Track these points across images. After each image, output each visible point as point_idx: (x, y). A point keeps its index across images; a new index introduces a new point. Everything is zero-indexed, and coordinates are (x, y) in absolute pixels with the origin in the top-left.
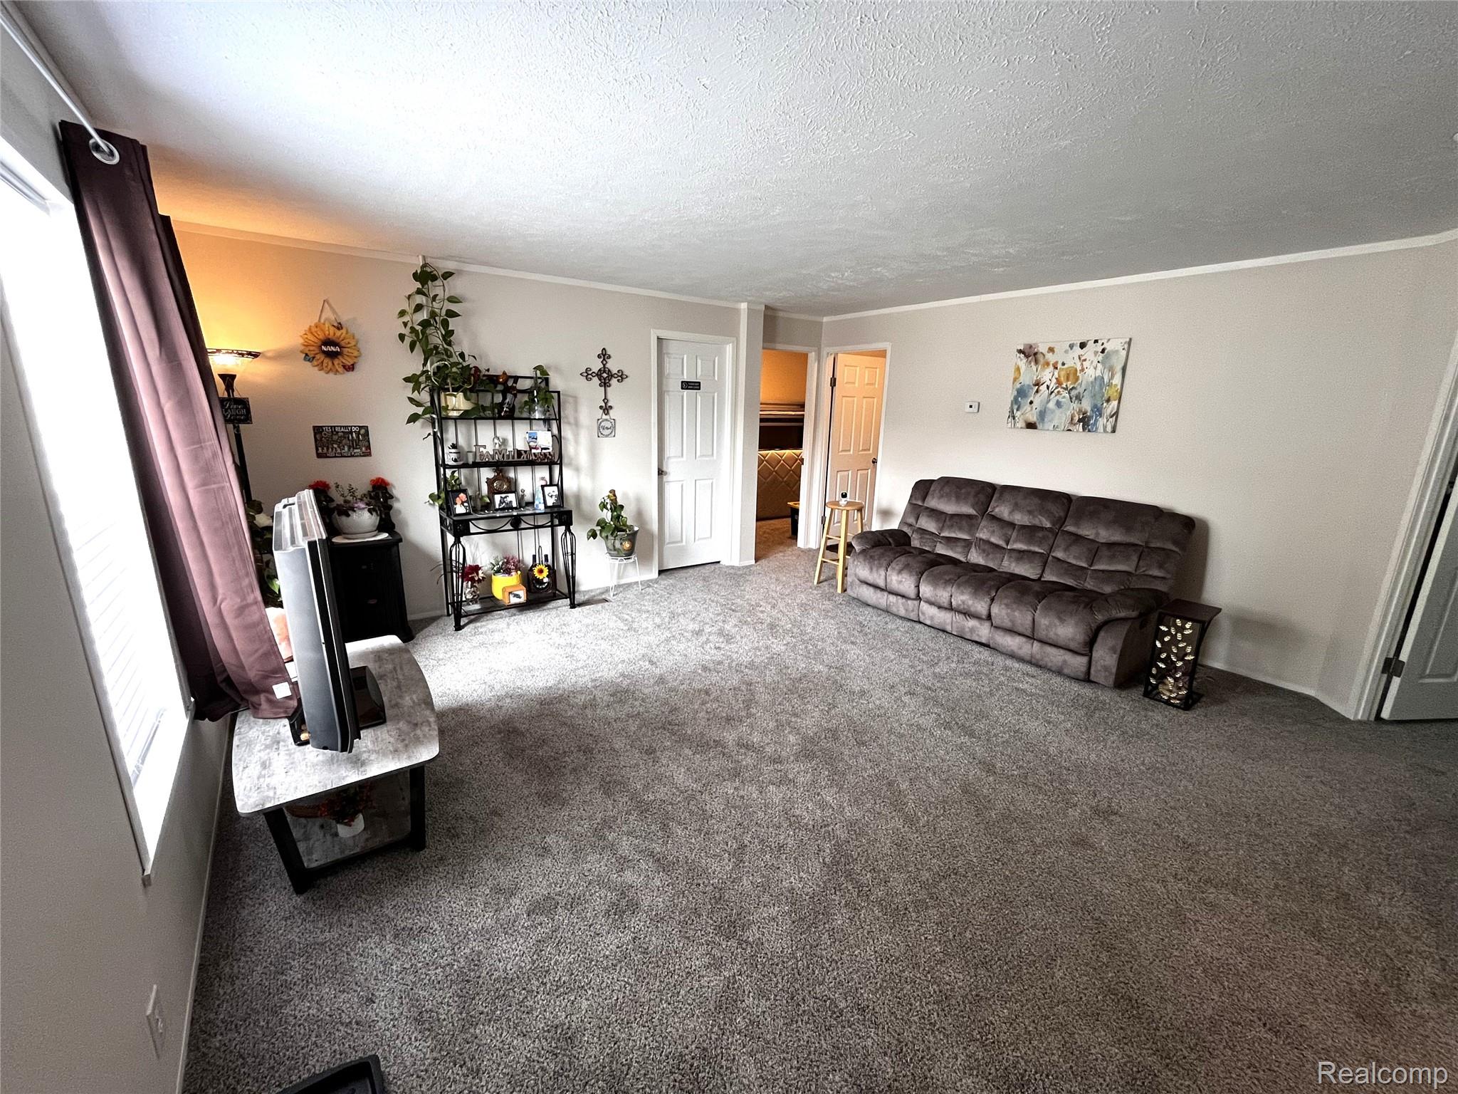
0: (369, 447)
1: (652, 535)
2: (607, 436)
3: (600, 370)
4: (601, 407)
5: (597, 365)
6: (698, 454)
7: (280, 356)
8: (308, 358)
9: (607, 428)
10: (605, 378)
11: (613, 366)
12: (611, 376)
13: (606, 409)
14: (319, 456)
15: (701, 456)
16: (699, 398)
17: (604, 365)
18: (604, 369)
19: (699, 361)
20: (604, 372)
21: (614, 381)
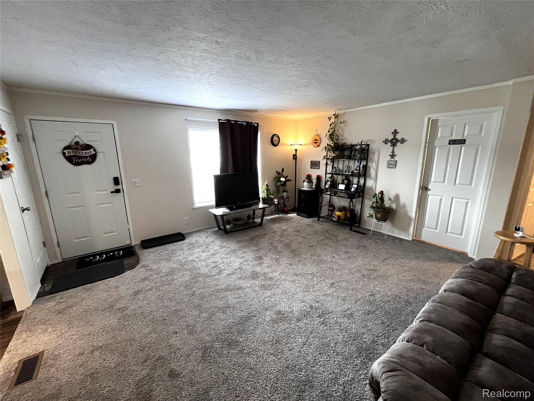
0: (319, 167)
1: (410, 219)
2: (391, 168)
3: (392, 139)
4: (390, 155)
5: (391, 137)
6: (457, 183)
7: (308, 144)
8: (312, 144)
9: (392, 164)
10: (394, 142)
11: (399, 137)
12: (397, 141)
13: (393, 156)
14: (311, 168)
15: (459, 184)
16: (463, 148)
17: (394, 137)
18: (395, 138)
19: (467, 126)
20: (394, 139)
21: (399, 144)
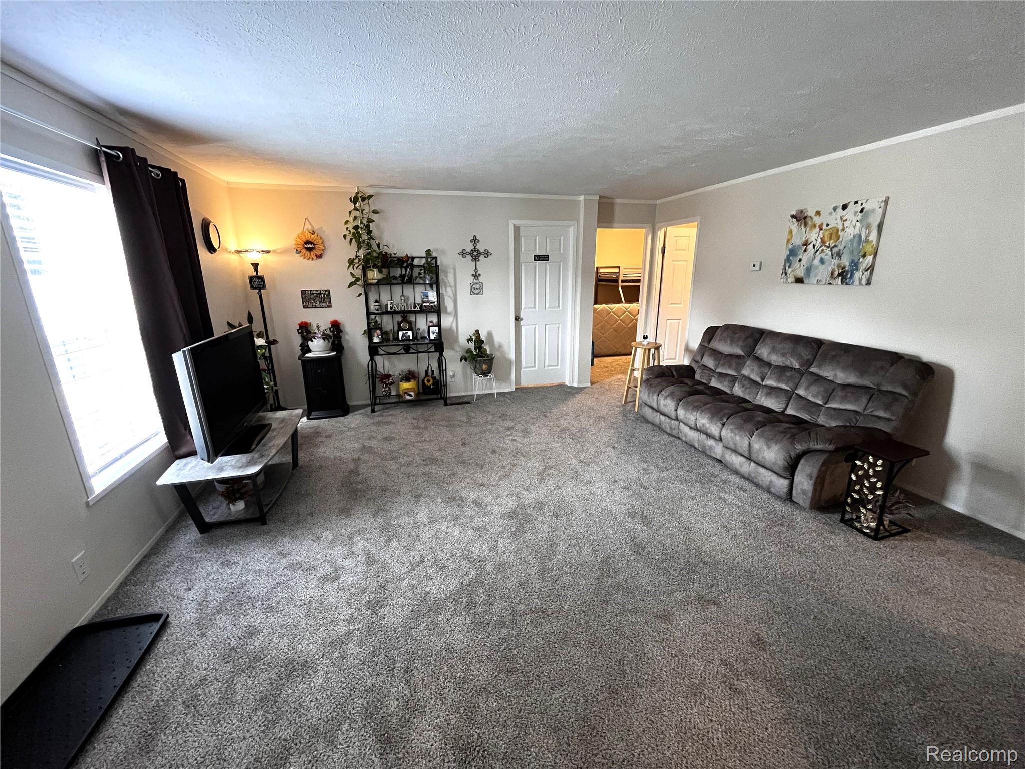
0: (330, 302)
1: (510, 362)
2: (477, 294)
3: (472, 250)
4: (473, 275)
5: (469, 247)
6: (547, 306)
7: (284, 252)
8: (298, 252)
9: (478, 289)
10: (476, 255)
11: (481, 247)
12: (479, 253)
13: (476, 276)
14: (304, 307)
15: (549, 308)
16: (548, 266)
17: (475, 247)
18: (475, 249)
19: (548, 240)
20: (475, 251)
21: (482, 258)
